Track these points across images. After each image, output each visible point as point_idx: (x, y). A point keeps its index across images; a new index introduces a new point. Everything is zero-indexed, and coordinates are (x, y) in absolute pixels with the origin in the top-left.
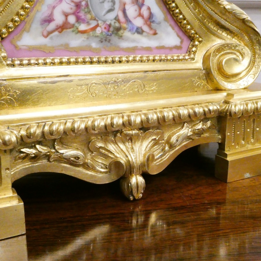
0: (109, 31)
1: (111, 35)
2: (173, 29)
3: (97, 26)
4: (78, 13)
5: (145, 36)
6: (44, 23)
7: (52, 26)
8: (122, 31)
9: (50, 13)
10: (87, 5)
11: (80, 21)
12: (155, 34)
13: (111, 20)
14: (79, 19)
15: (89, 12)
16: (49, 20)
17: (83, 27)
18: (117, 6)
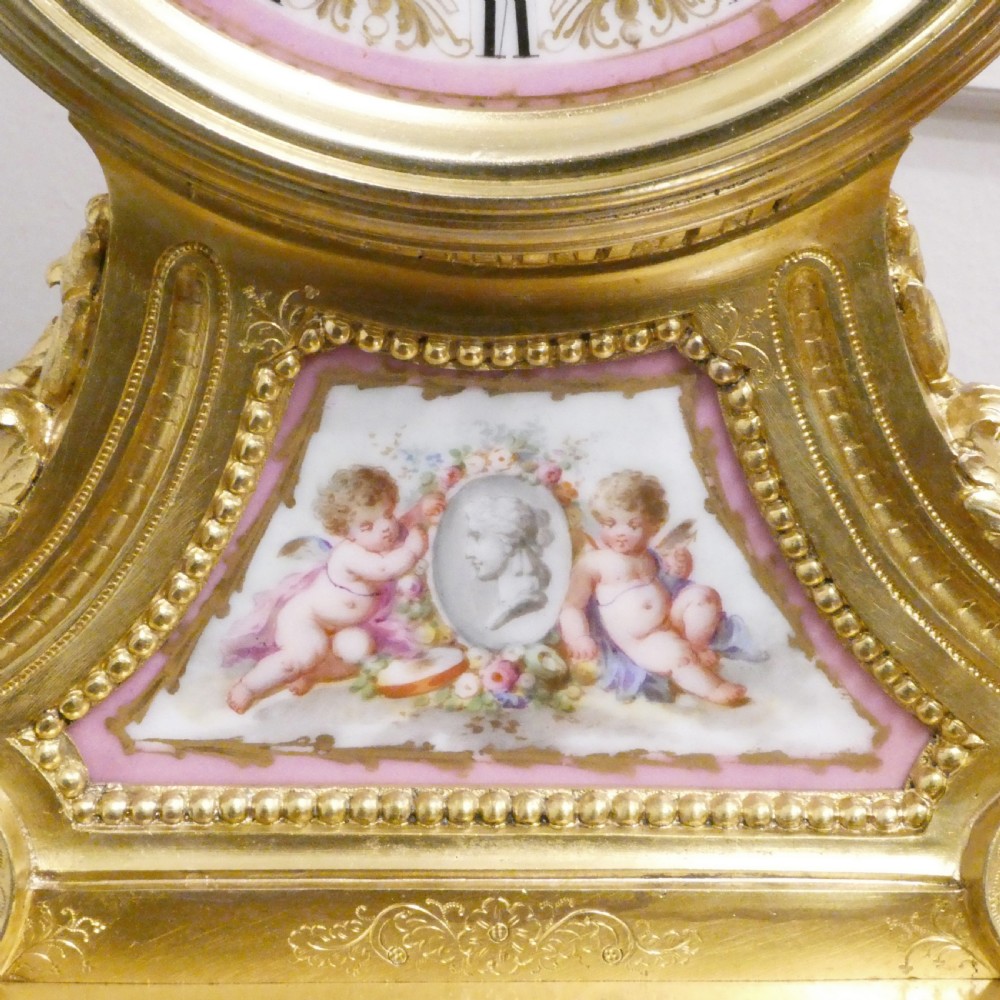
0: (511, 686)
1: (521, 705)
2: (835, 681)
3: (463, 667)
4: (378, 621)
5: (687, 711)
6: (237, 660)
7: (269, 669)
8: (572, 689)
9: (263, 622)
10: (421, 590)
11: (386, 650)
12: (739, 701)
13: (527, 647)
14: (380, 644)
15: (430, 616)
16: (258, 648)
17: (396, 673)
18: (557, 591)
